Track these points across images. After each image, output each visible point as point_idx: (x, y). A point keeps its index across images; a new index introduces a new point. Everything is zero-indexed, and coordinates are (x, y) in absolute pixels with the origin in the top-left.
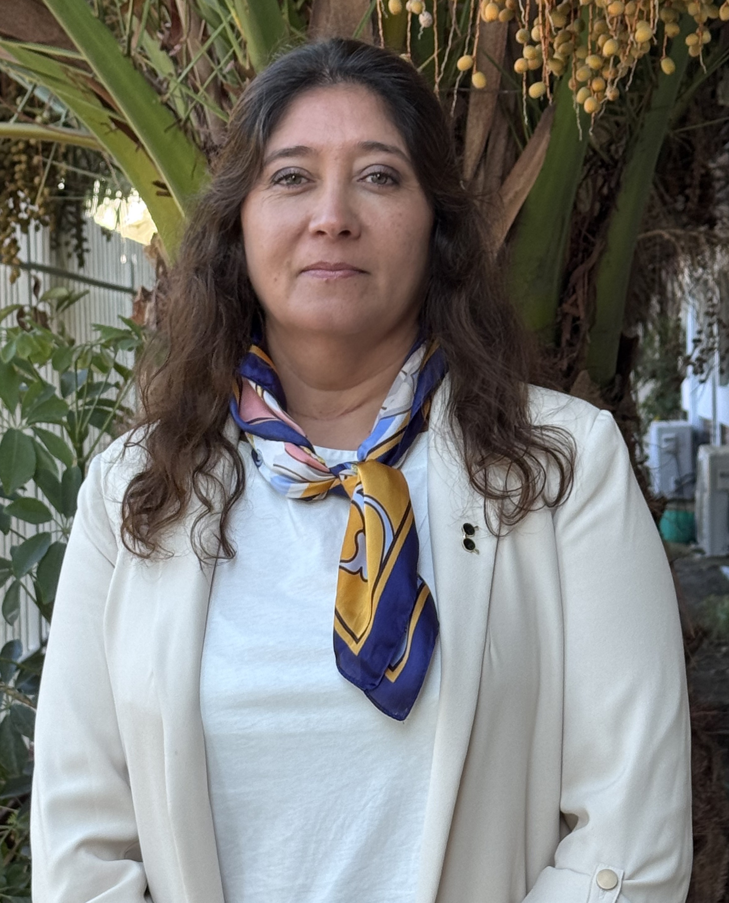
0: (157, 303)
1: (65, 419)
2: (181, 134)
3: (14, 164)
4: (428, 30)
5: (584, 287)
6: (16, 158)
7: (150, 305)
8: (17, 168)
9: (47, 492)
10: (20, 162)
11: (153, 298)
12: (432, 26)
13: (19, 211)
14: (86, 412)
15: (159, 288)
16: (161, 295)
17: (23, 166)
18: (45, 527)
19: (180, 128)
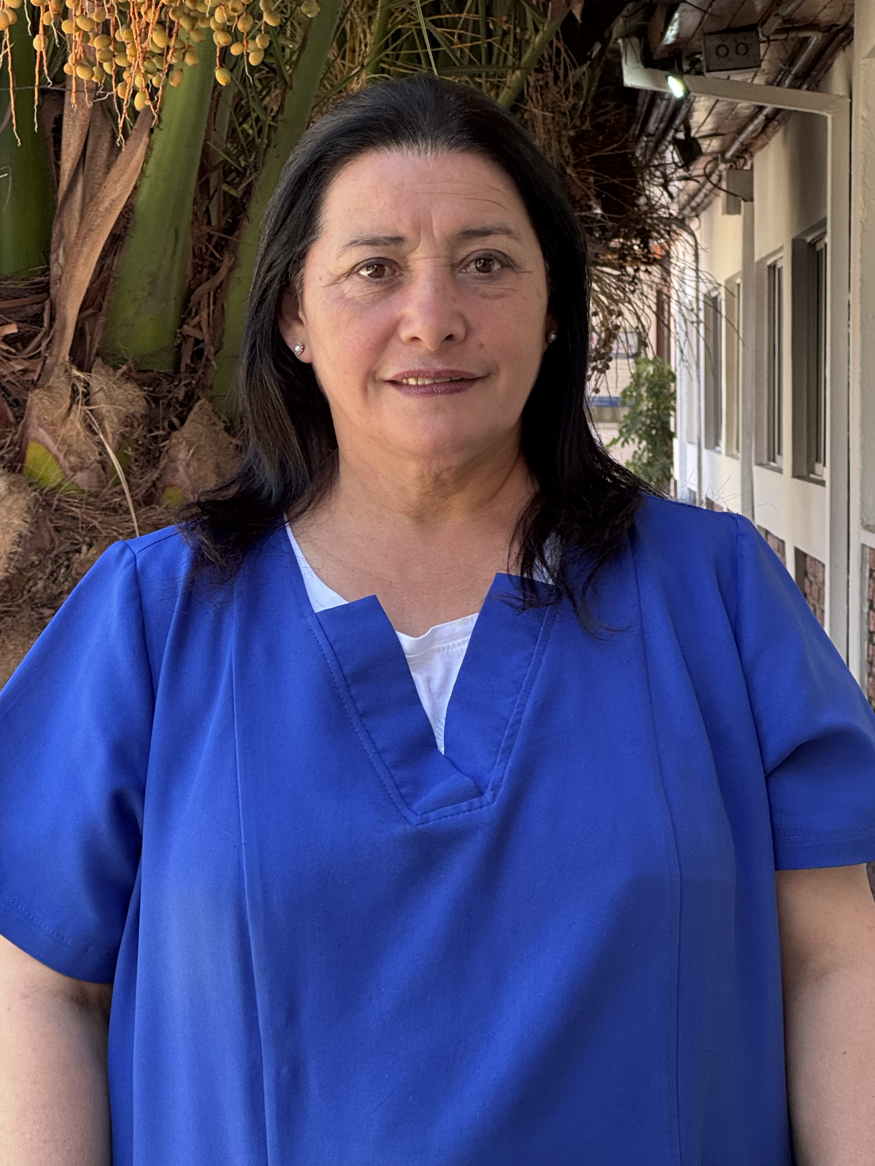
5: (209, 307)
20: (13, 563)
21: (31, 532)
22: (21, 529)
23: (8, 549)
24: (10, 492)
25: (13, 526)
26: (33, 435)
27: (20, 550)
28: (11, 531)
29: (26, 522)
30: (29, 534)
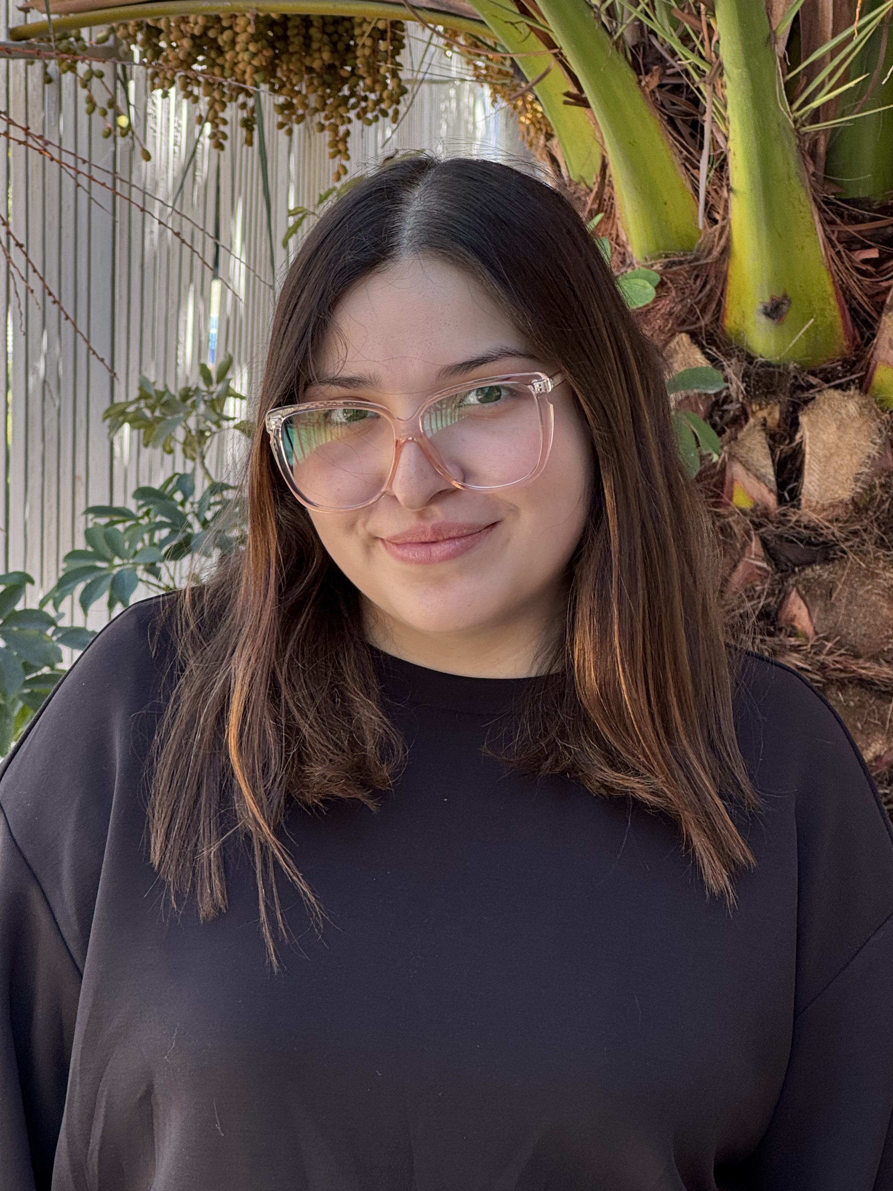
20: (859, 484)
21: (879, 453)
22: (871, 451)
23: (855, 471)
24: (861, 414)
25: (861, 447)
26: (883, 357)
27: (866, 470)
28: (859, 452)
29: (875, 444)
30: (877, 455)
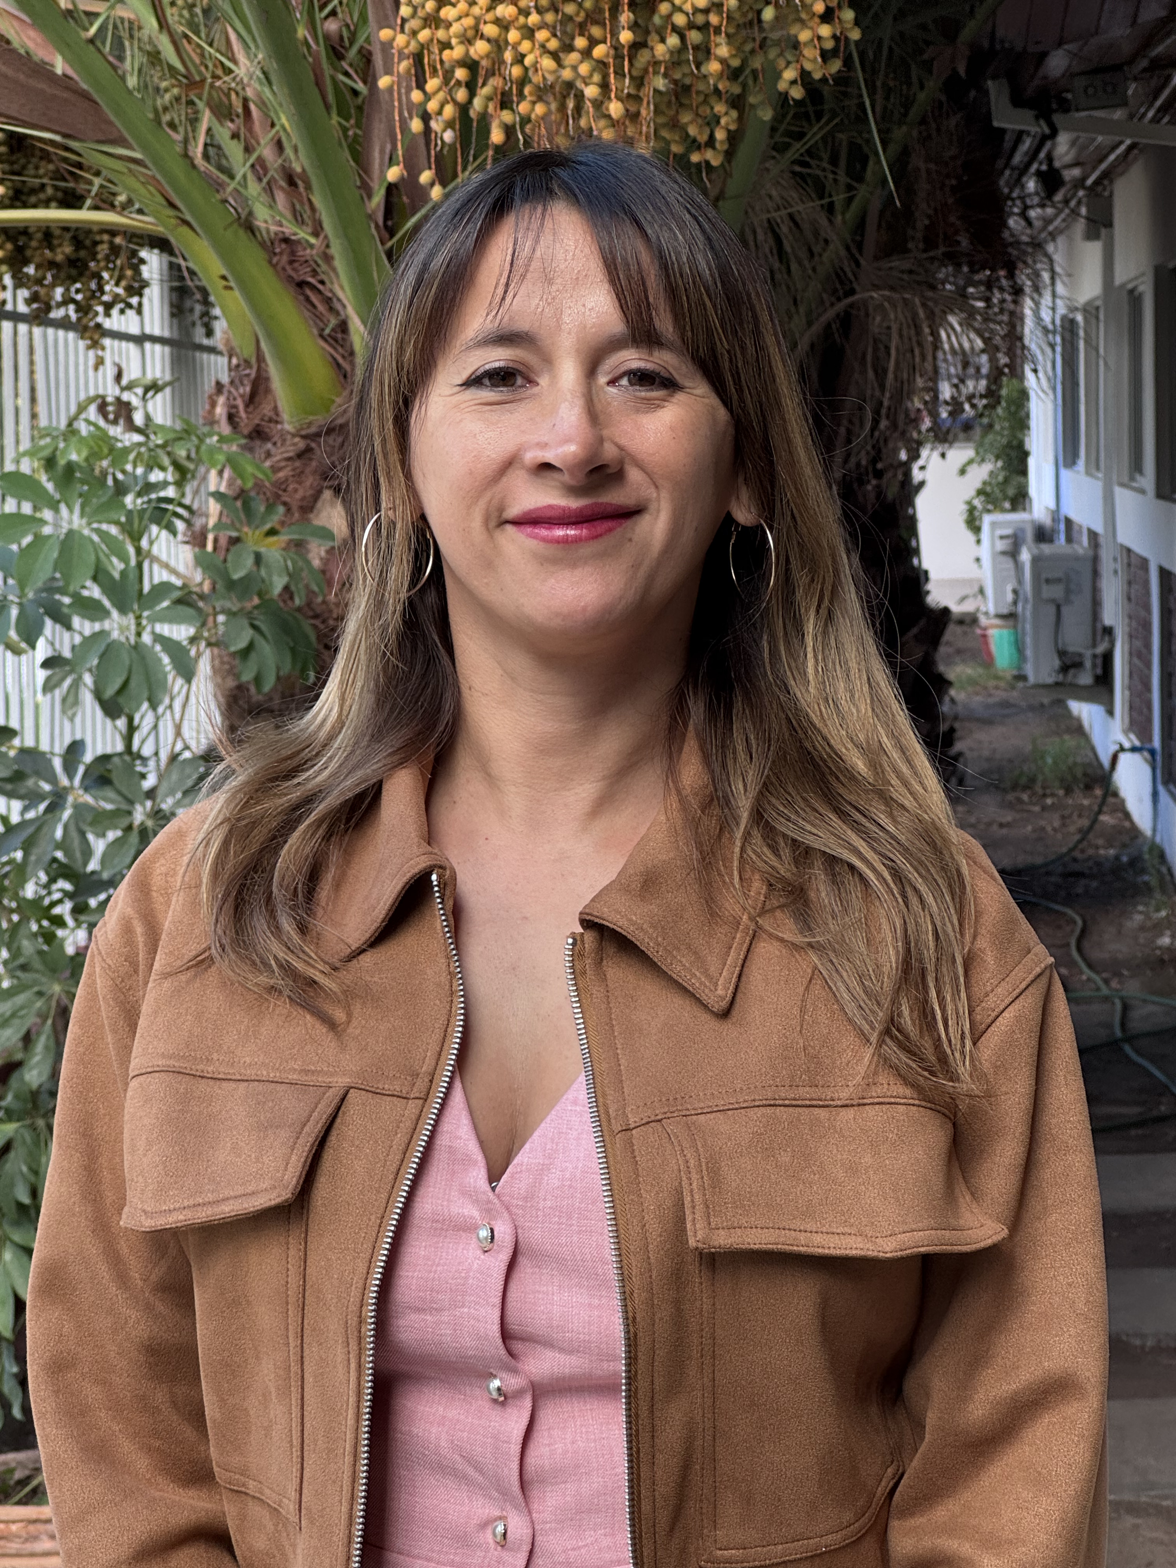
0: (228, 399)
1: (123, 519)
2: (241, 232)
3: (96, 243)
4: (452, 146)
6: (98, 238)
7: (221, 400)
8: (99, 248)
9: (105, 591)
10: (102, 242)
11: (225, 391)
12: (454, 144)
13: (103, 293)
14: (143, 511)
15: (232, 382)
16: (232, 390)
17: (105, 246)
18: (107, 625)
19: (240, 225)
